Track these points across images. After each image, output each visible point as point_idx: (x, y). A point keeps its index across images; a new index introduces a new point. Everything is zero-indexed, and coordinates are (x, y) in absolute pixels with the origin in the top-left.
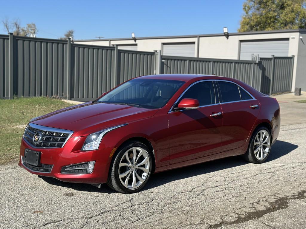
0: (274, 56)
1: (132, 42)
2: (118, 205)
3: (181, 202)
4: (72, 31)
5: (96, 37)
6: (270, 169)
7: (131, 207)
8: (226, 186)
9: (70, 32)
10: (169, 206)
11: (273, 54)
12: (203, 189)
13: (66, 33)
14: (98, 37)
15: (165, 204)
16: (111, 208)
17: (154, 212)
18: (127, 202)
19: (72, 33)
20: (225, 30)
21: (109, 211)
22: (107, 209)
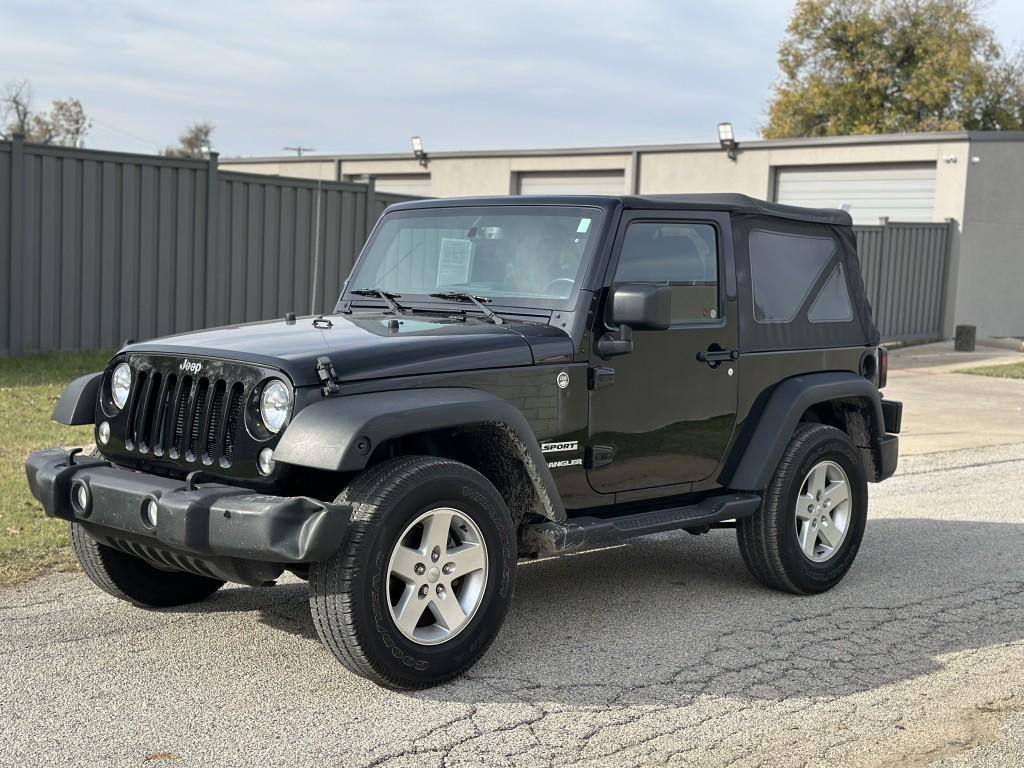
0: (887, 219)
1: (415, 167)
2: (431, 731)
3: (641, 721)
4: (205, 127)
5: (287, 149)
6: (920, 604)
7: (475, 740)
8: (785, 665)
9: (200, 131)
10: (603, 734)
11: (885, 215)
12: (709, 674)
13: (187, 135)
14: (295, 149)
15: (588, 730)
16: (407, 743)
17: (553, 756)
18: (458, 720)
19: (206, 134)
20: (726, 132)
21: (402, 754)
22: (396, 748)
